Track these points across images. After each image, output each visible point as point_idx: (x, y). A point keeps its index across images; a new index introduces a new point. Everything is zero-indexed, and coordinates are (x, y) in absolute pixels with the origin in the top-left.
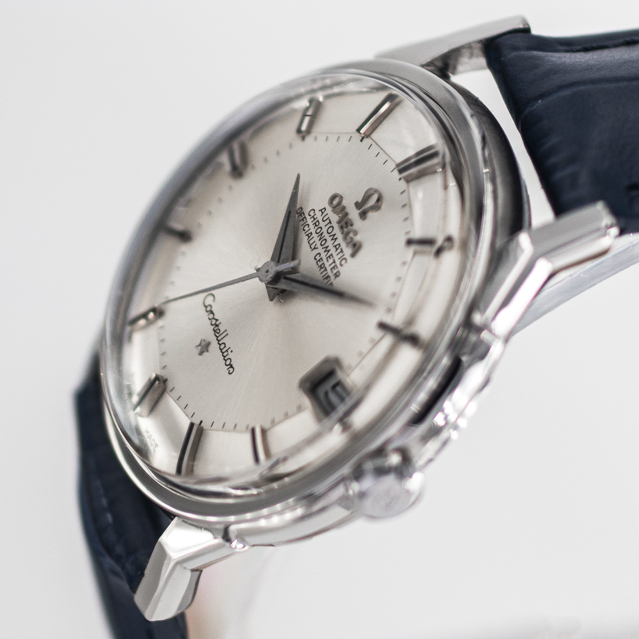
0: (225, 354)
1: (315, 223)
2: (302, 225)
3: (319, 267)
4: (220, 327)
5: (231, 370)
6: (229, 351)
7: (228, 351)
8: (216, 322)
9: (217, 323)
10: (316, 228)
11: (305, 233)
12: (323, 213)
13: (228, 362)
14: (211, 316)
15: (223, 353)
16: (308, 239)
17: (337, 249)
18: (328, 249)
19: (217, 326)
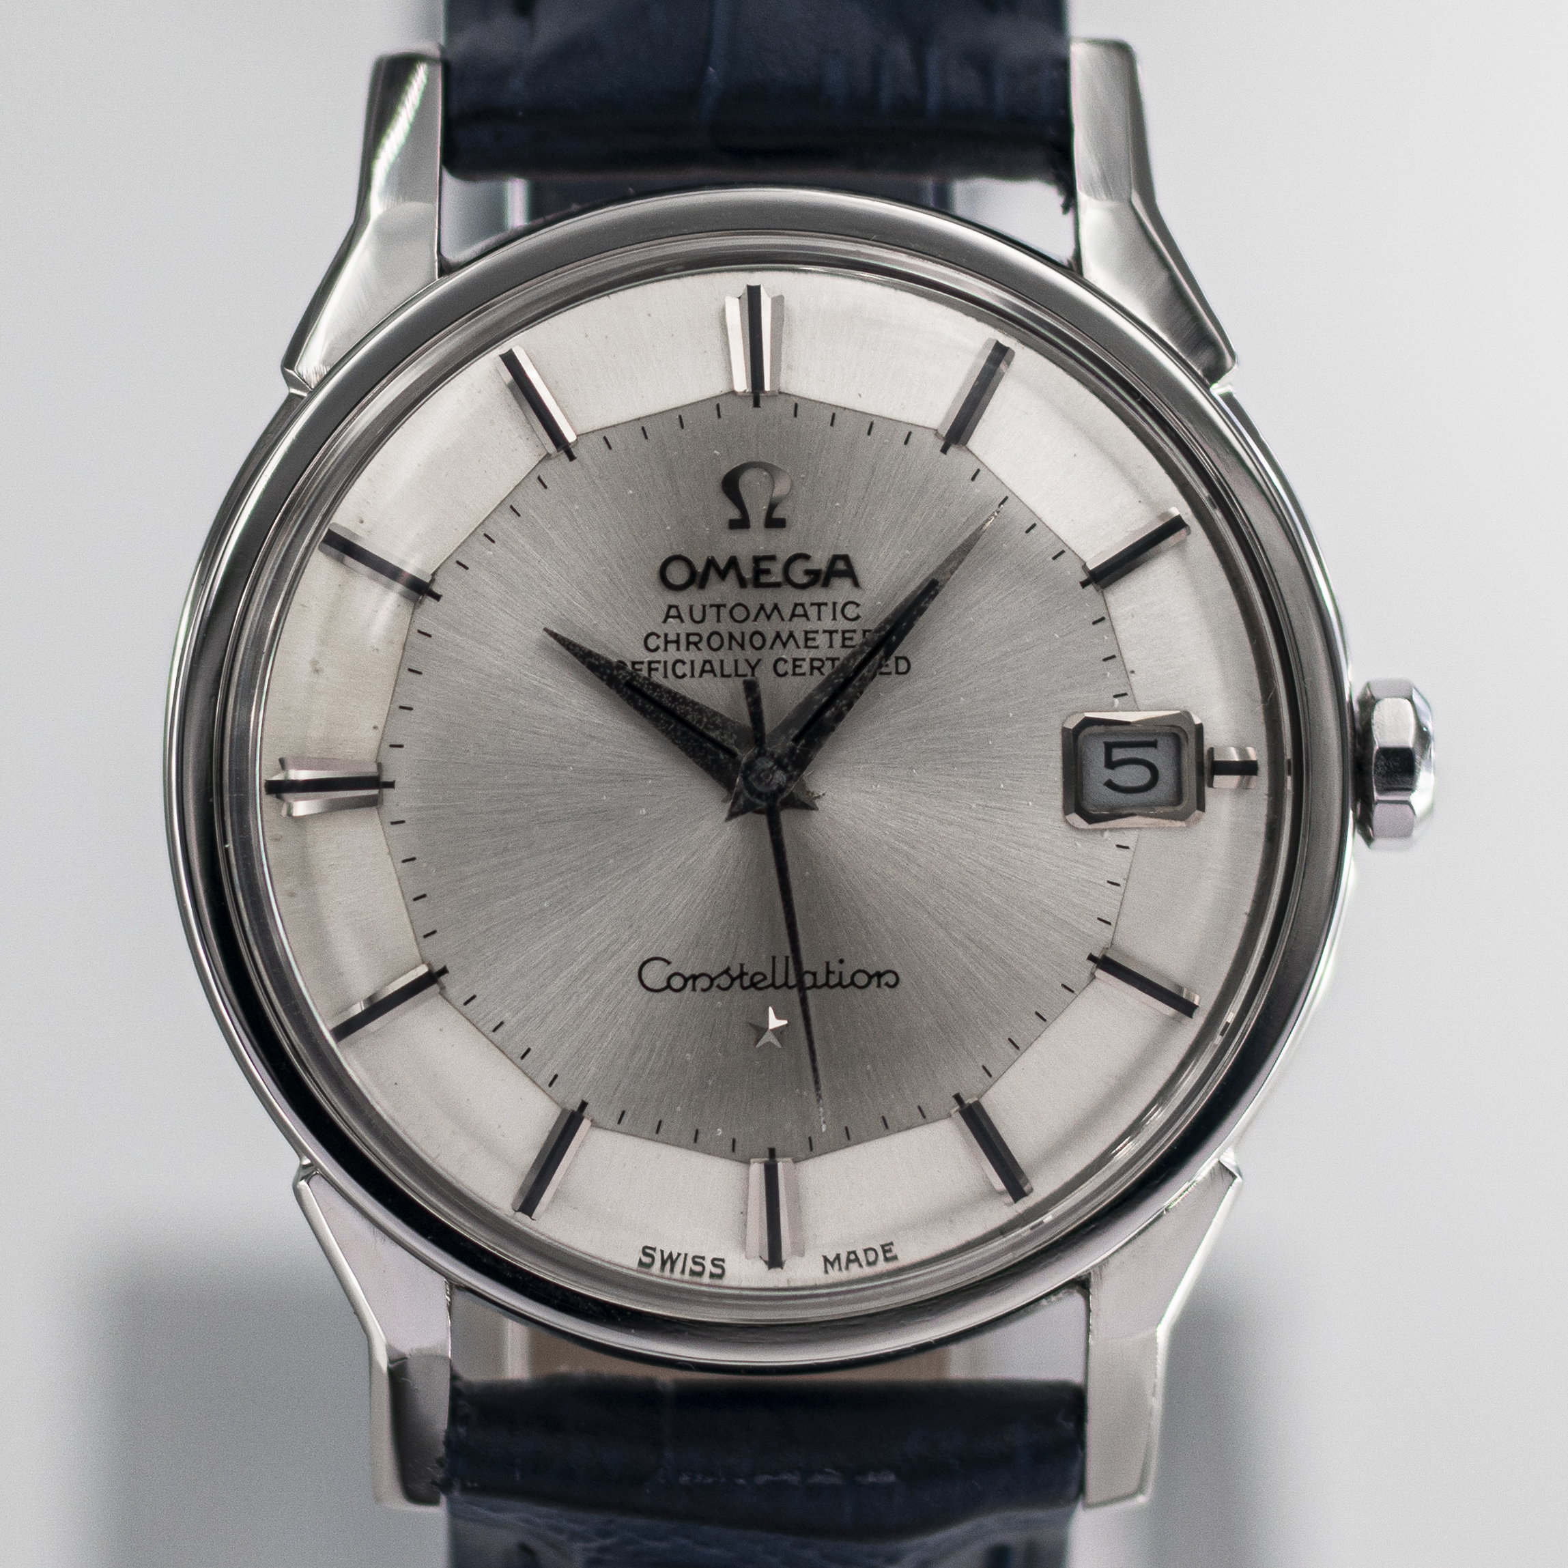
0: (834, 980)
1: (689, 643)
2: (666, 676)
3: (812, 674)
4: (750, 969)
5: (890, 979)
6: (834, 966)
7: (831, 969)
8: (730, 976)
9: (735, 972)
10: (703, 645)
11: (693, 676)
12: (679, 617)
13: (861, 979)
14: (703, 983)
15: (827, 984)
16: (715, 675)
17: (806, 615)
18: (784, 637)
19: (742, 975)
